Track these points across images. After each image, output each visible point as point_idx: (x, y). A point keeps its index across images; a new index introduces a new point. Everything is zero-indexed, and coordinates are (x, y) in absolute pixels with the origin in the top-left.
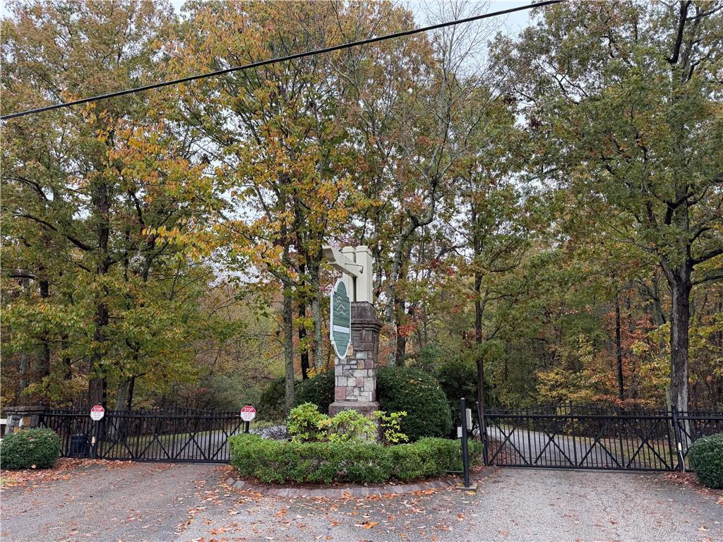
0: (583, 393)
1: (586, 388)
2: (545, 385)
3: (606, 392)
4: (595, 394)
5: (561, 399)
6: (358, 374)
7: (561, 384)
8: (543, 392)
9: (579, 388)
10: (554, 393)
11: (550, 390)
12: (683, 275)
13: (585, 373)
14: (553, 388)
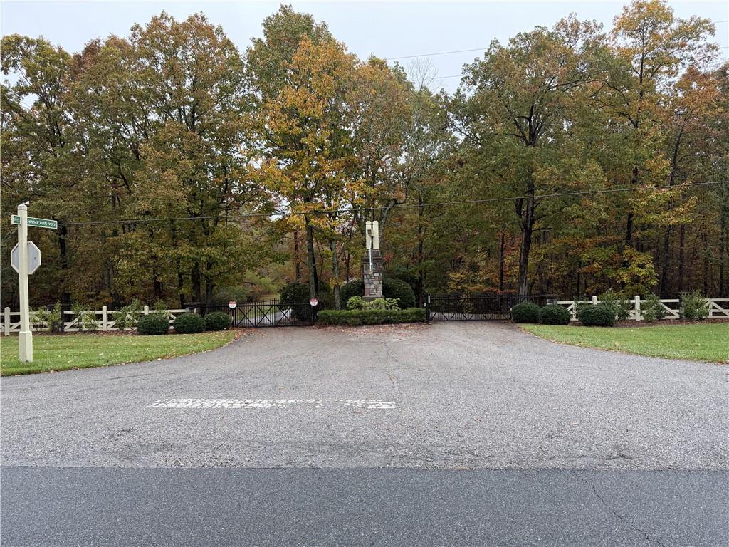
0: (478, 286)
1: (480, 283)
2: (454, 281)
3: (493, 285)
4: (486, 287)
5: (463, 291)
6: (375, 283)
7: (465, 280)
8: (452, 286)
9: (476, 283)
10: (459, 287)
11: (457, 285)
12: (528, 226)
13: (481, 273)
14: (459, 283)
